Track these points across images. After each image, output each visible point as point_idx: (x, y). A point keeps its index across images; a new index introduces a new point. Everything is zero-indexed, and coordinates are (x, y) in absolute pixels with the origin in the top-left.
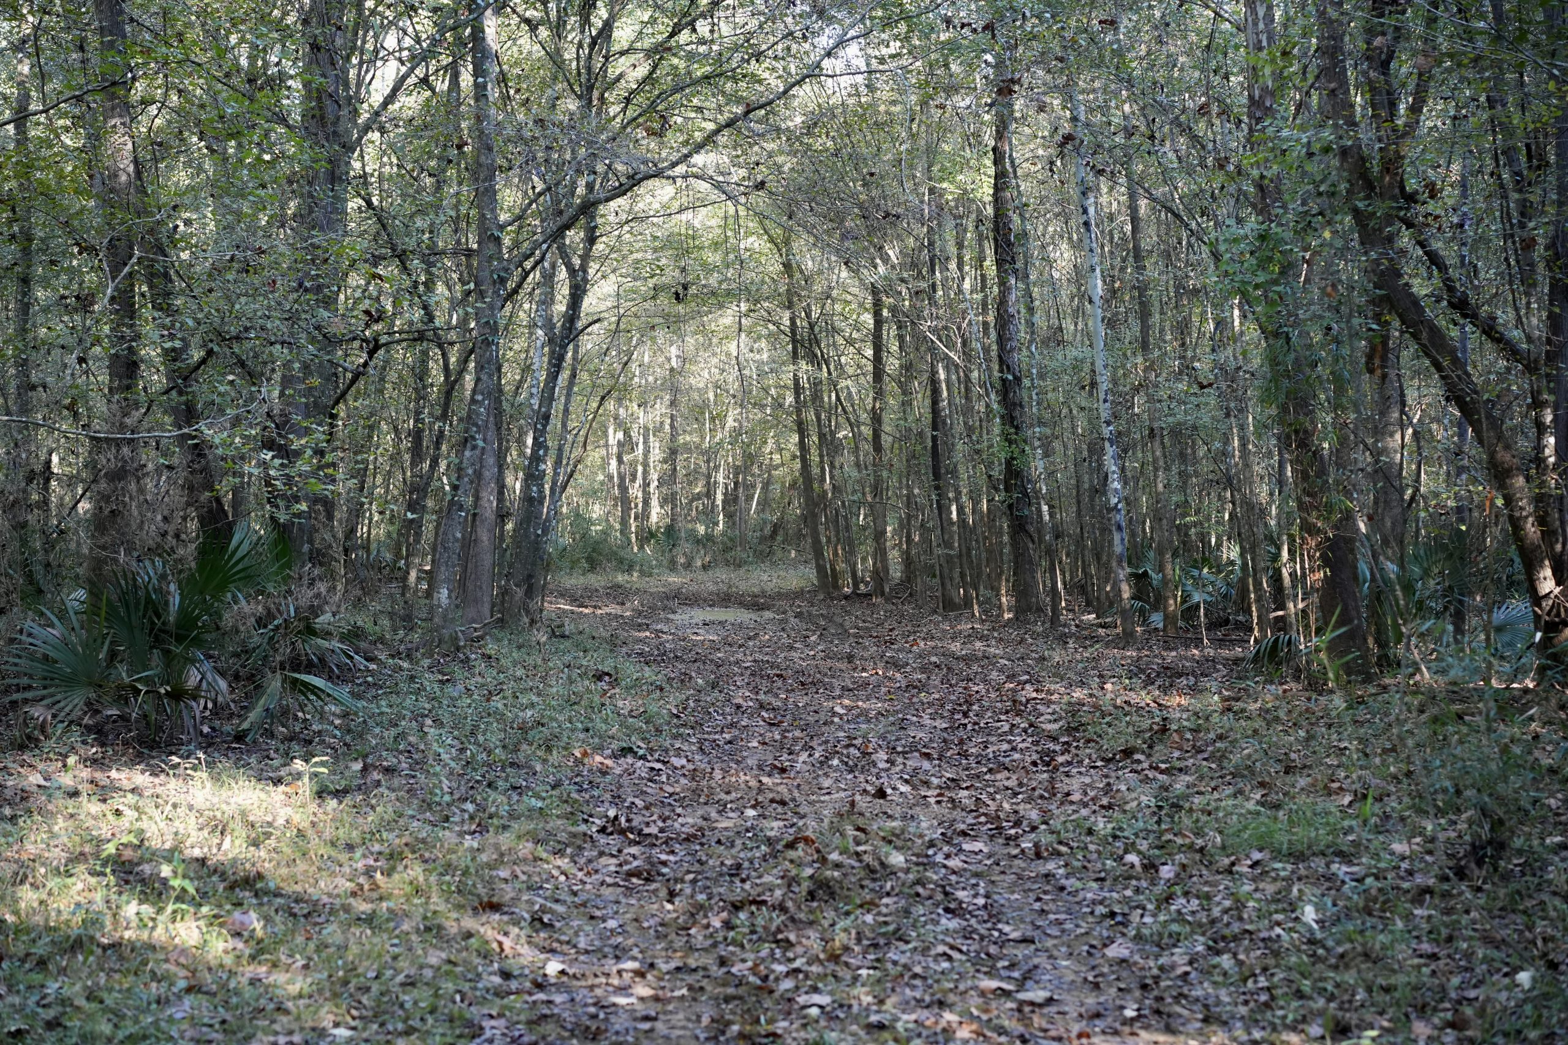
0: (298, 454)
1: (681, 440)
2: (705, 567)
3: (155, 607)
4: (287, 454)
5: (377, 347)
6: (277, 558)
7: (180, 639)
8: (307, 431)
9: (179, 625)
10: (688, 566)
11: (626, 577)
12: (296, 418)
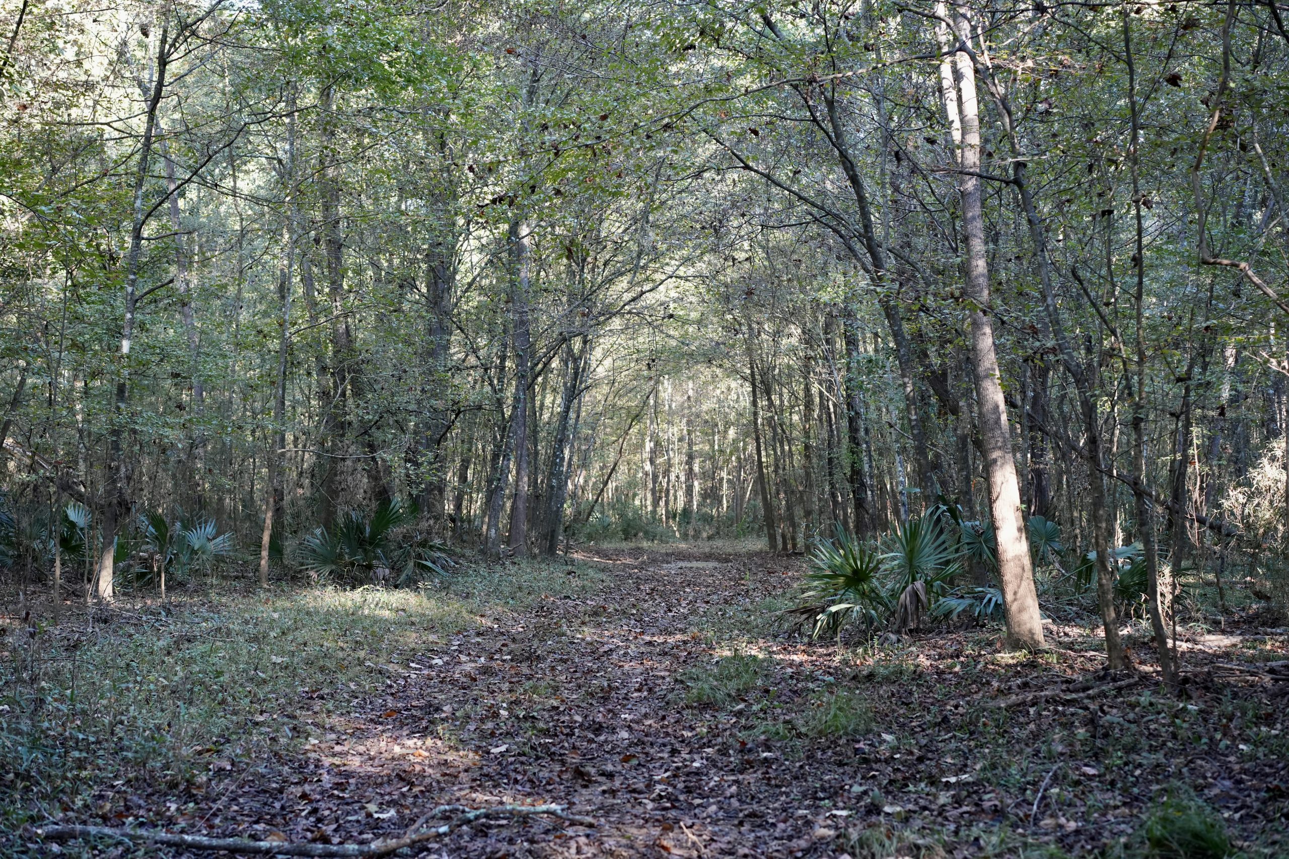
0: (422, 464)
1: (695, 448)
2: (710, 538)
3: (360, 529)
4: (417, 465)
5: (459, 412)
6: (412, 513)
7: (371, 544)
8: (425, 455)
9: (370, 537)
10: (696, 537)
11: (649, 543)
12: (421, 448)
